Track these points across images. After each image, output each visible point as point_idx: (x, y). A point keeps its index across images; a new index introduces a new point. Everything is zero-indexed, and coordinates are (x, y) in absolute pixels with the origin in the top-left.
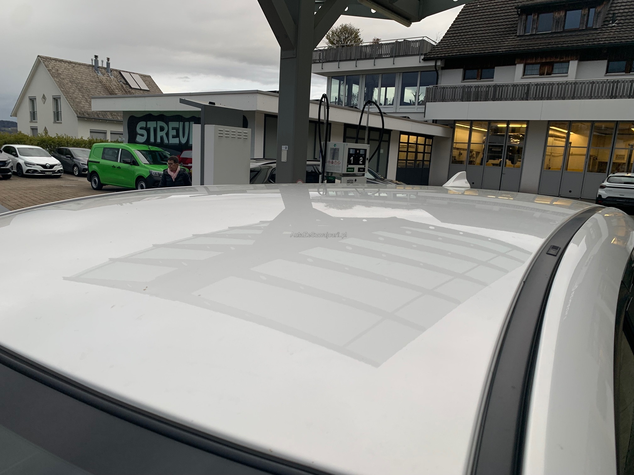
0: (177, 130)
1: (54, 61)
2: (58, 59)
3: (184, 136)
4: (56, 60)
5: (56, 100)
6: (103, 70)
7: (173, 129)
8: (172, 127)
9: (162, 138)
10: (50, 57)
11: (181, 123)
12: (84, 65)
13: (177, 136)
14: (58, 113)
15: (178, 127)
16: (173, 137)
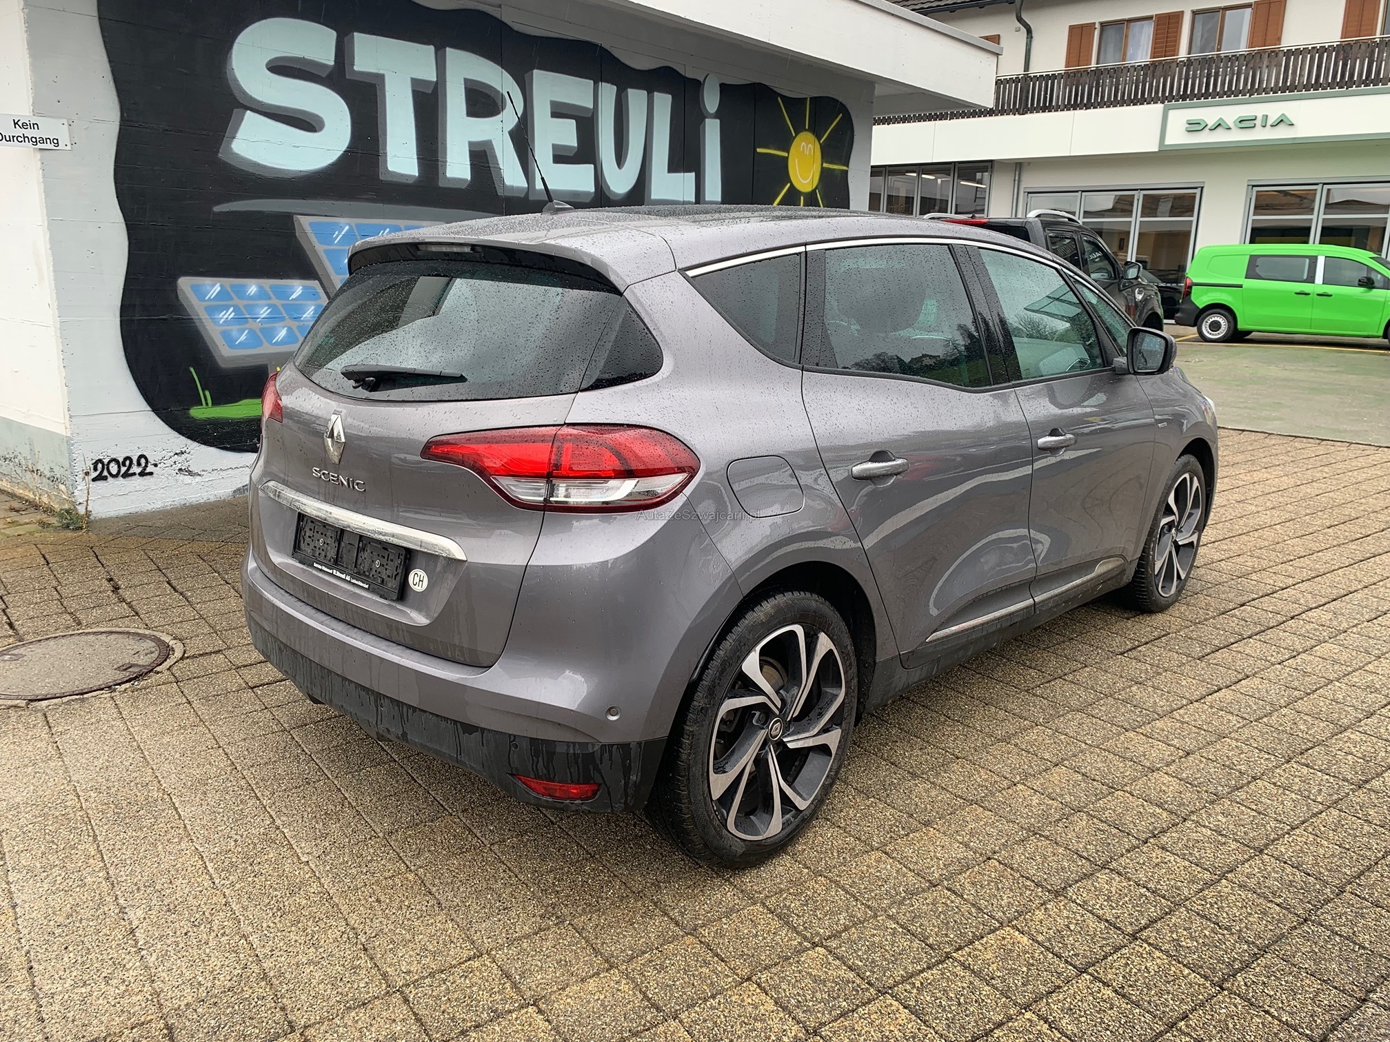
0: (586, 125)
3: (620, 158)
7: (559, 111)
8: (554, 104)
9: (481, 157)
11: (608, 92)
13: (585, 152)
15: (591, 106)
16: (561, 157)
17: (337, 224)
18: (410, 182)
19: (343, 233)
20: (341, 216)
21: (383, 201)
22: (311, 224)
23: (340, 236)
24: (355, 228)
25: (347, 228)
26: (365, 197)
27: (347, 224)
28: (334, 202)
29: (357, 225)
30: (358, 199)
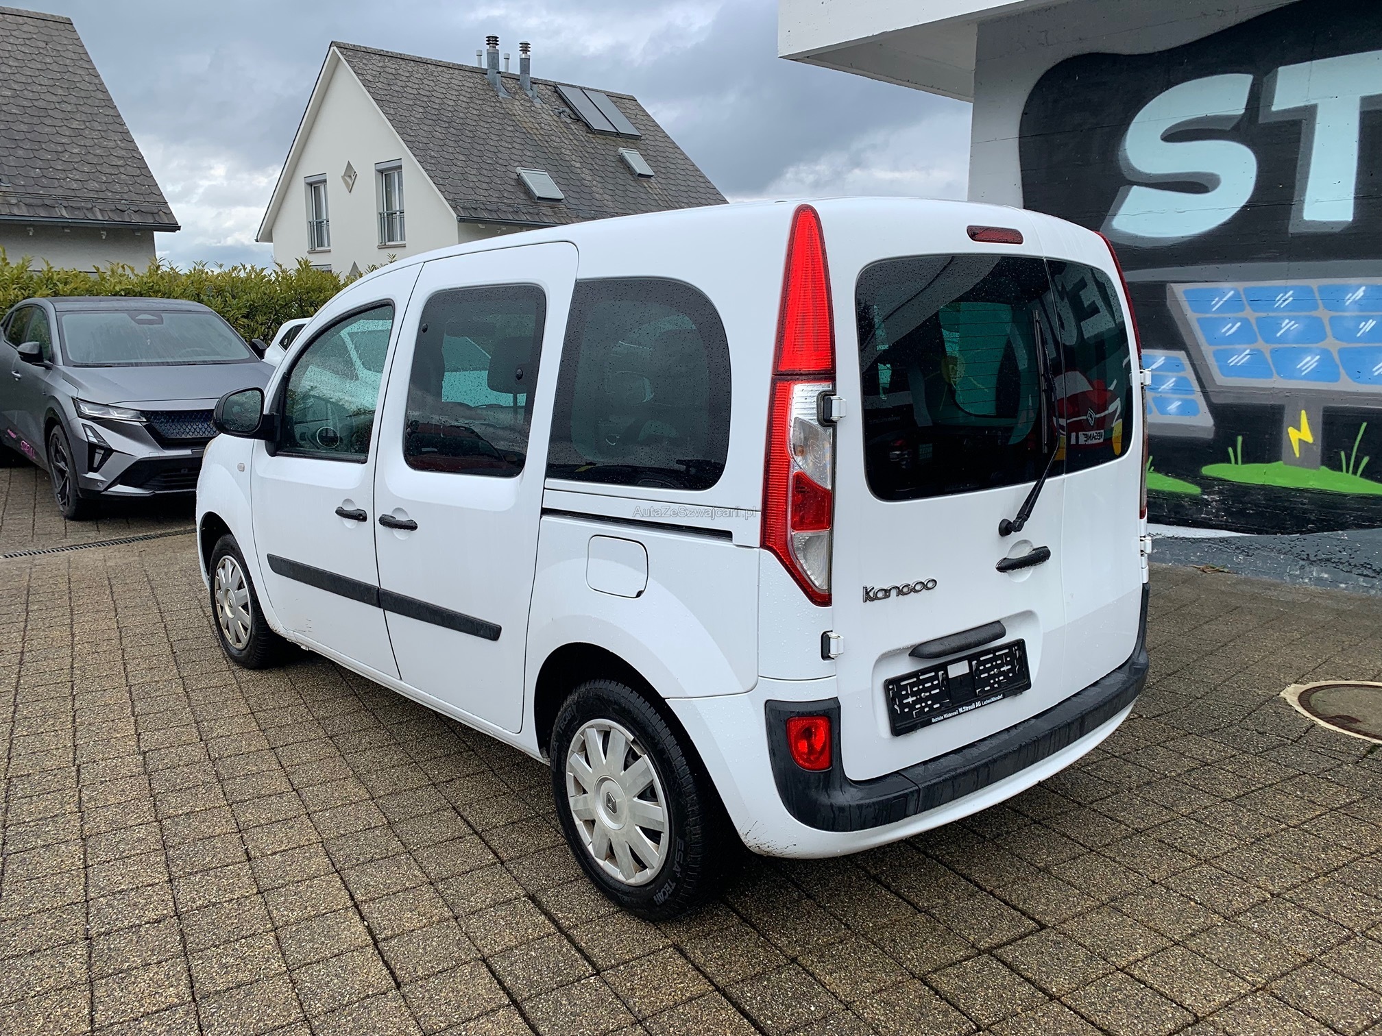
1: (377, 57)
2: (388, 52)
4: (383, 55)
5: (388, 174)
6: (511, 84)
10: (366, 48)
12: (460, 68)
14: (391, 215)
17: (1217, 289)
18: (1337, 230)
19: (1224, 299)
20: (1226, 281)
21: (1289, 259)
22: (1186, 292)
23: (1222, 302)
24: (1242, 293)
25: (1232, 293)
26: (1263, 255)
27: (1232, 289)
28: (1217, 266)
29: (1245, 290)
30: (1253, 260)
